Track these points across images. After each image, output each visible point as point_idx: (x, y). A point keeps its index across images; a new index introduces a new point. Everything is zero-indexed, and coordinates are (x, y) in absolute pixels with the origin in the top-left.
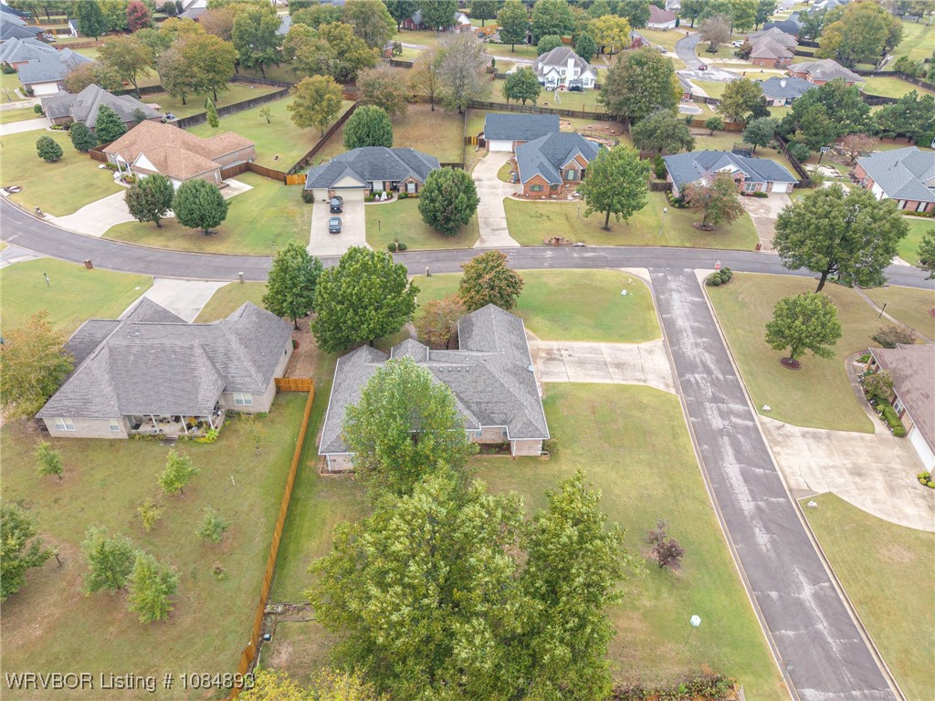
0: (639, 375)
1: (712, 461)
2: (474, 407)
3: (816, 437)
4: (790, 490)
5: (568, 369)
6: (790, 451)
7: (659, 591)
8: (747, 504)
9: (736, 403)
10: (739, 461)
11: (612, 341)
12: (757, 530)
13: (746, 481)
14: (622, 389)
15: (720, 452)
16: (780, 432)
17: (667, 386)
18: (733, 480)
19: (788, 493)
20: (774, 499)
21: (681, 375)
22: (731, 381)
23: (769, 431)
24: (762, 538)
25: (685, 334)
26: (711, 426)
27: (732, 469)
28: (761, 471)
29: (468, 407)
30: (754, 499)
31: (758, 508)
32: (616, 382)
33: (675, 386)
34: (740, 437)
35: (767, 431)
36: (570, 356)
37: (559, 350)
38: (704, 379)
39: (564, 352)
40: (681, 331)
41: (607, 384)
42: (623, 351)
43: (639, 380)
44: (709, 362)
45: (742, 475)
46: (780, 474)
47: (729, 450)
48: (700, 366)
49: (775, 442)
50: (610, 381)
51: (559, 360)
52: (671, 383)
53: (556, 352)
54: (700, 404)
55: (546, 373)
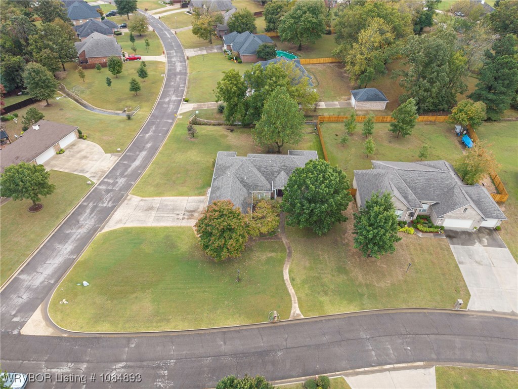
0: (142, 203)
1: (143, 166)
5: (185, 205)
8: (144, 153)
14: (159, 194)
15: (135, 168)
19: (122, 156)
21: (113, 207)
25: (79, 236)
26: (127, 180)
27: (137, 163)
28: (124, 162)
30: (139, 155)
31: (140, 152)
32: (161, 198)
34: (118, 174)
36: (178, 215)
37: (183, 219)
38: (103, 203)
39: (181, 217)
40: (77, 240)
41: (167, 196)
42: (138, 220)
43: (145, 200)
44: (86, 214)
45: (134, 161)
46: (117, 161)
47: (130, 169)
48: (95, 211)
49: (104, 172)
50: (164, 198)
51: (187, 211)
52: (126, 202)
53: (186, 217)
54: (121, 190)
55: (201, 202)
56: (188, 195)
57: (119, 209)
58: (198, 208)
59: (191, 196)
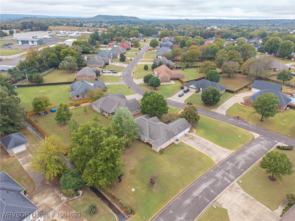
0: (211, 154)
1: (202, 181)
2: (151, 133)
3: (246, 197)
4: (215, 201)
5: (193, 143)
6: (231, 194)
7: (144, 188)
8: (196, 194)
9: (233, 176)
10: (210, 186)
11: (216, 144)
12: (189, 200)
13: (204, 190)
14: (201, 153)
15: (207, 181)
16: (236, 189)
17: (217, 160)
18: (200, 188)
19: (213, 201)
20: (206, 199)
21: (226, 161)
22: (241, 171)
23: (233, 187)
24: (188, 201)
25: (244, 154)
26: (215, 175)
27: (204, 186)
28: (213, 192)
29: (149, 133)
30: (200, 194)
31: (197, 197)
32: (201, 151)
33: (219, 163)
34: (220, 182)
35: (232, 186)
36: (198, 141)
37: (197, 138)
38: (232, 166)
39: (197, 139)
40: (245, 153)
41: (198, 151)
42: (216, 147)
43: (209, 155)
44: (241, 163)
45: (205, 189)
46: (218, 196)
47: (211, 182)
48: (236, 162)
49: (230, 190)
50: (200, 151)
51: (193, 140)
52: (219, 161)
53: (195, 138)
54: (220, 169)
55: (185, 140)
56: (188, 145)
57: (224, 159)
58: (188, 138)
59: (187, 145)
